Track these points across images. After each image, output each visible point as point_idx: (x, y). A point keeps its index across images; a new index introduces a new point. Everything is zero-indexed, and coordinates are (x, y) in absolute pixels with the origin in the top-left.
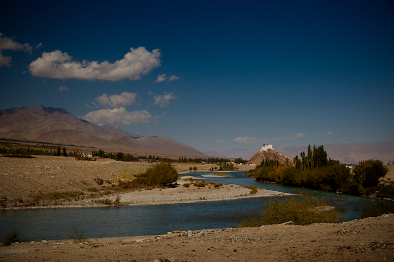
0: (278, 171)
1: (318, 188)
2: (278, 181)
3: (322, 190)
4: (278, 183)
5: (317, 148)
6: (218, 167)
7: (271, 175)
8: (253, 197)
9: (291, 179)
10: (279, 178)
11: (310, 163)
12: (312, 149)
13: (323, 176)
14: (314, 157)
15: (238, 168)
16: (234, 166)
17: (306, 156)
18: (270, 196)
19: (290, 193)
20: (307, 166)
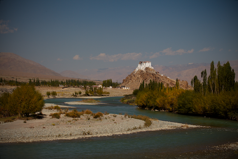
0: (171, 96)
1: (225, 117)
2: (171, 108)
3: (231, 119)
4: (170, 112)
5: (222, 65)
6: (83, 92)
7: (160, 101)
8: (150, 130)
9: (189, 106)
10: (172, 105)
11: (214, 85)
12: (216, 67)
13: (233, 101)
14: (218, 76)
15: (108, 93)
16: (104, 90)
17: (208, 76)
18: (171, 128)
19: (194, 125)
20: (209, 88)
